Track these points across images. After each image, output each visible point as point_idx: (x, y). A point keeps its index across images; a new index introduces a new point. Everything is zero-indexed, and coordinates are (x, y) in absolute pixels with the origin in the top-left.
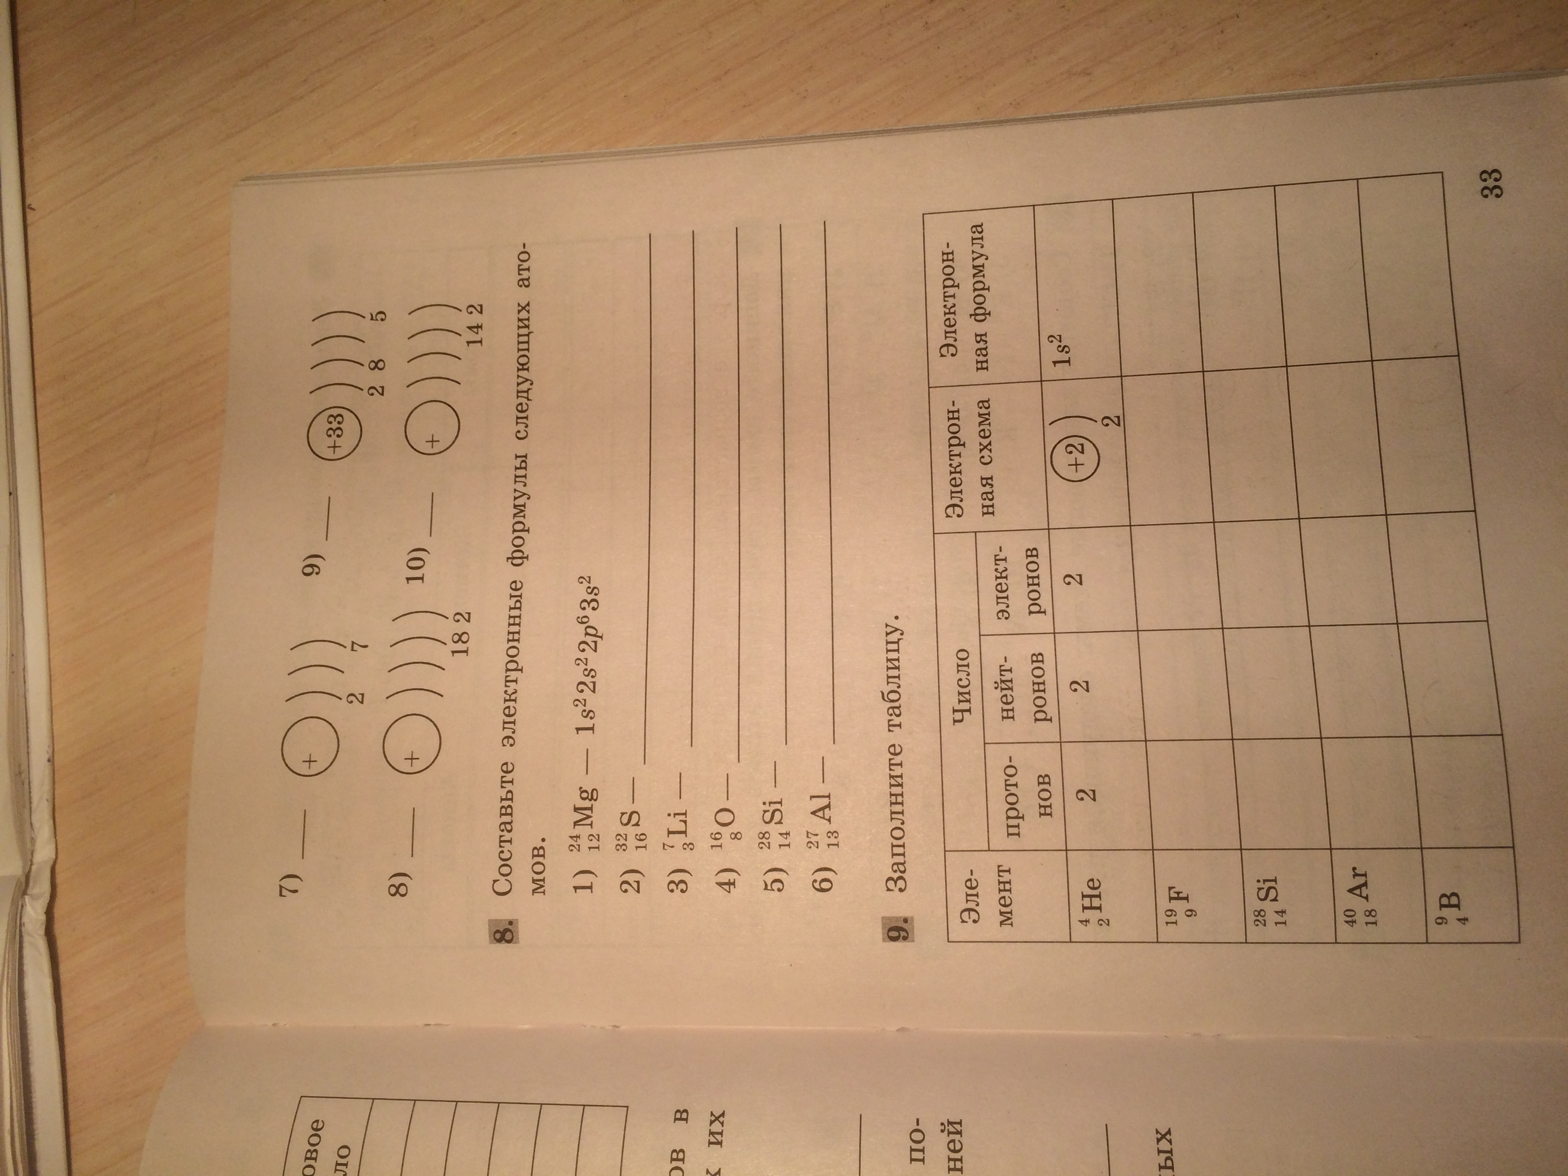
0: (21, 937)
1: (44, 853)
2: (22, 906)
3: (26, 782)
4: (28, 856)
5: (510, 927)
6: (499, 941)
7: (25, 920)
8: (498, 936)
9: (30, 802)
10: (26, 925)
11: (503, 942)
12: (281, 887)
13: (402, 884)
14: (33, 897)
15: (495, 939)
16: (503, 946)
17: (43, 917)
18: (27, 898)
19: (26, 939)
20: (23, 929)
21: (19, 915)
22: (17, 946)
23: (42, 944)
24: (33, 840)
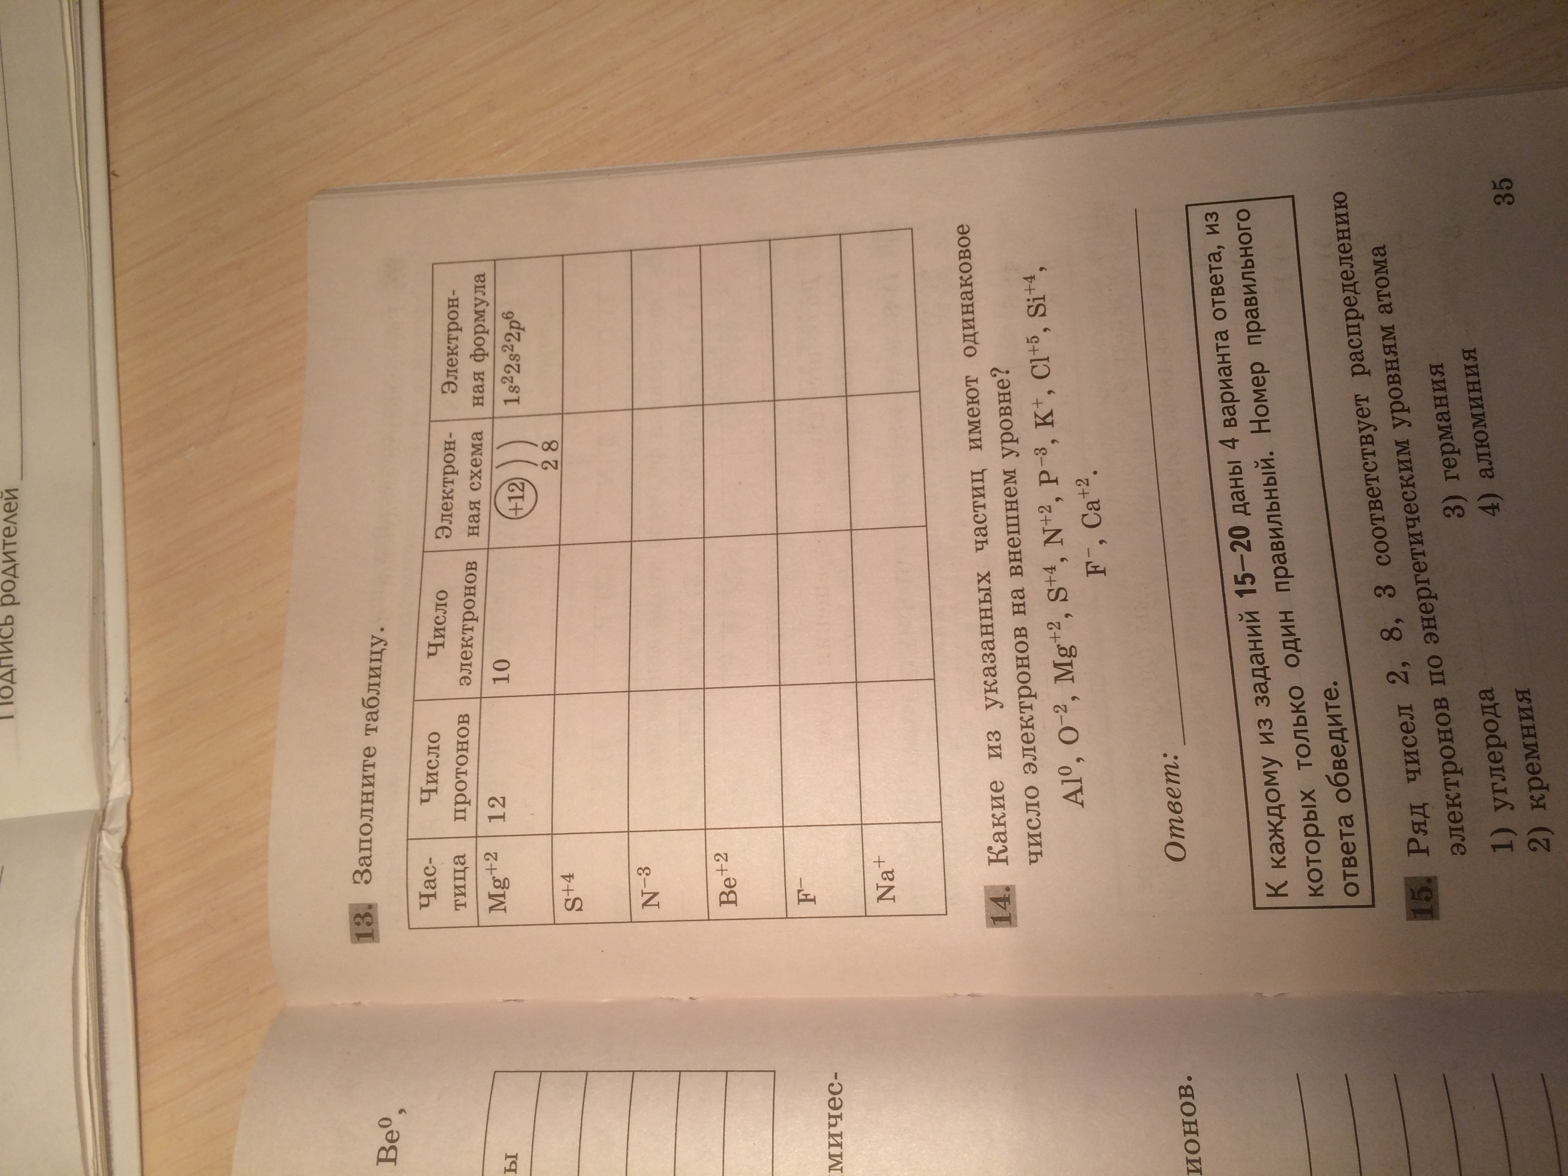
0: (98, 870)
1: (119, 789)
2: (100, 840)
3: (105, 721)
4: (104, 791)
7: (102, 853)
9: (108, 742)
10: (103, 858)
14: (110, 832)
17: (119, 851)
18: (104, 833)
19: (103, 871)
20: (100, 862)
21: (96, 848)
22: (95, 878)
23: (118, 876)
24: (110, 778)
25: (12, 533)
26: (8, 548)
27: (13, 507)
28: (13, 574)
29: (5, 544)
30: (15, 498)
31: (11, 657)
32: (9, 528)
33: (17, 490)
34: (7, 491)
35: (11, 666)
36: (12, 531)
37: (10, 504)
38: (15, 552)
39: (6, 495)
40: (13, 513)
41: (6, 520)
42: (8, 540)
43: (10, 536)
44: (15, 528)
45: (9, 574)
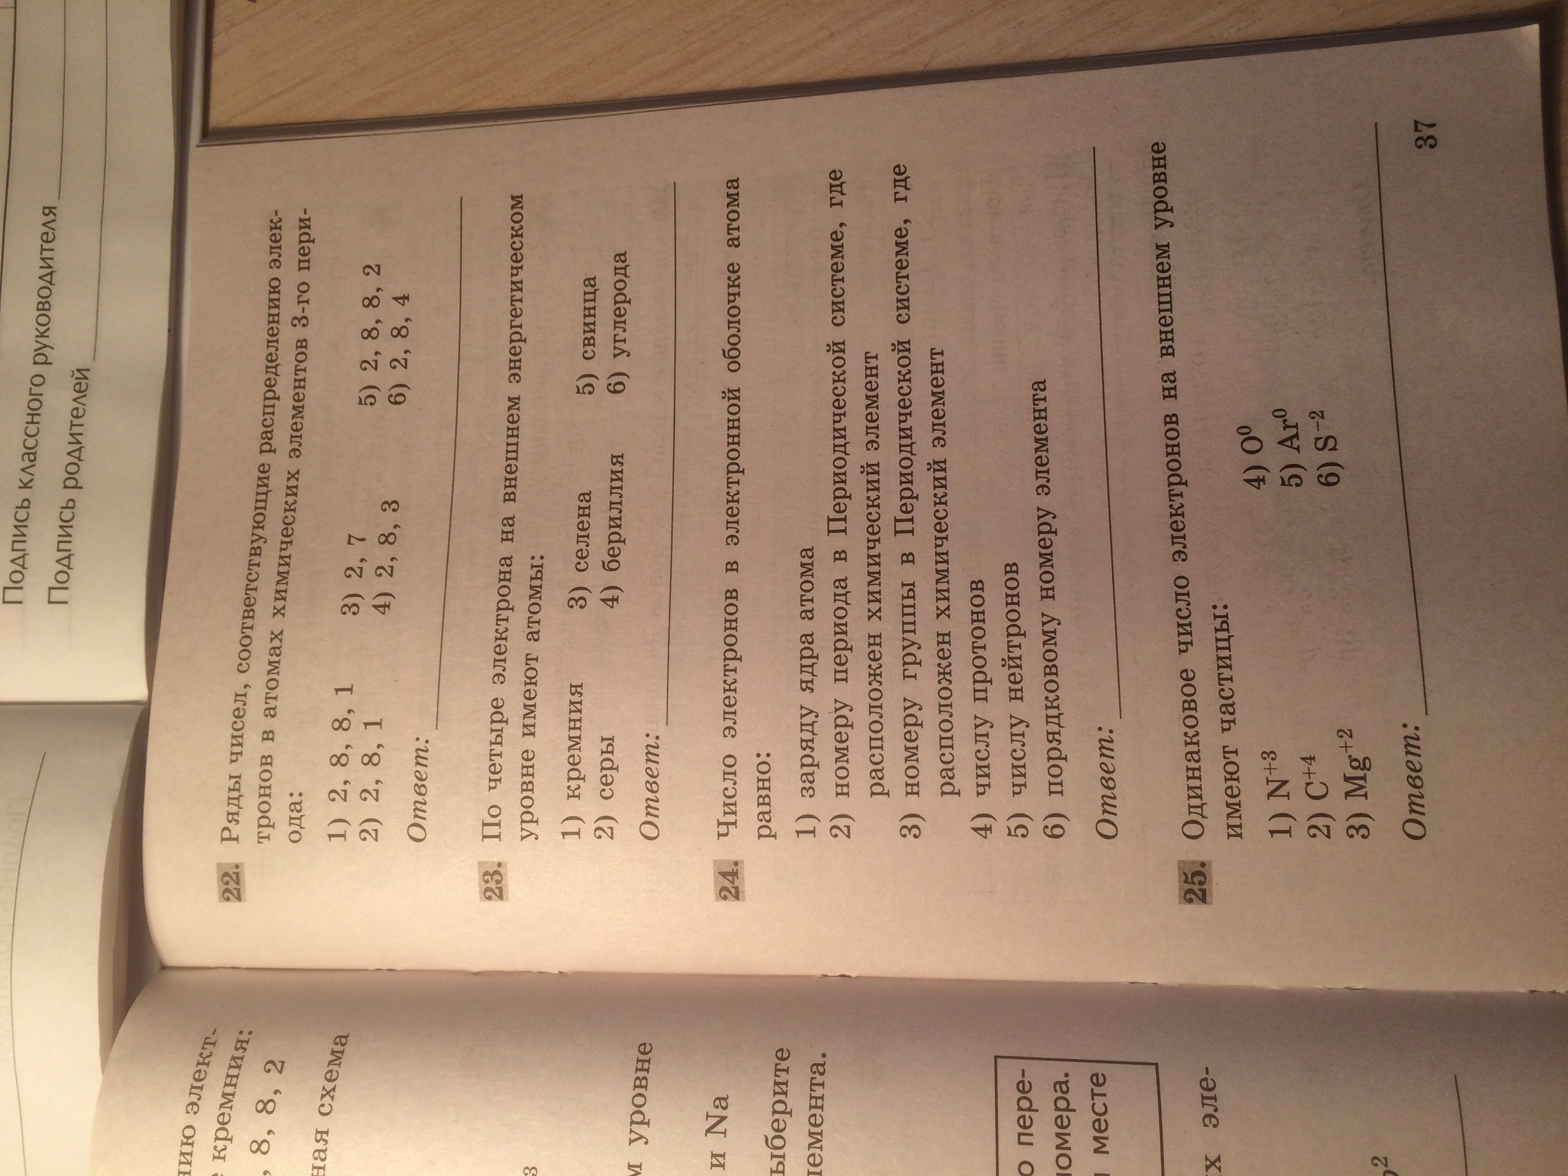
25: (80, 415)
26: (75, 430)
27: (83, 387)
28: (78, 456)
29: (72, 425)
30: (86, 378)
31: (70, 542)
32: (77, 409)
33: (88, 370)
34: (79, 370)
35: (69, 550)
36: (81, 413)
37: (80, 384)
38: (81, 434)
39: (78, 375)
40: (82, 394)
41: (75, 400)
42: (75, 421)
43: (77, 417)
44: (84, 410)
45: (74, 457)
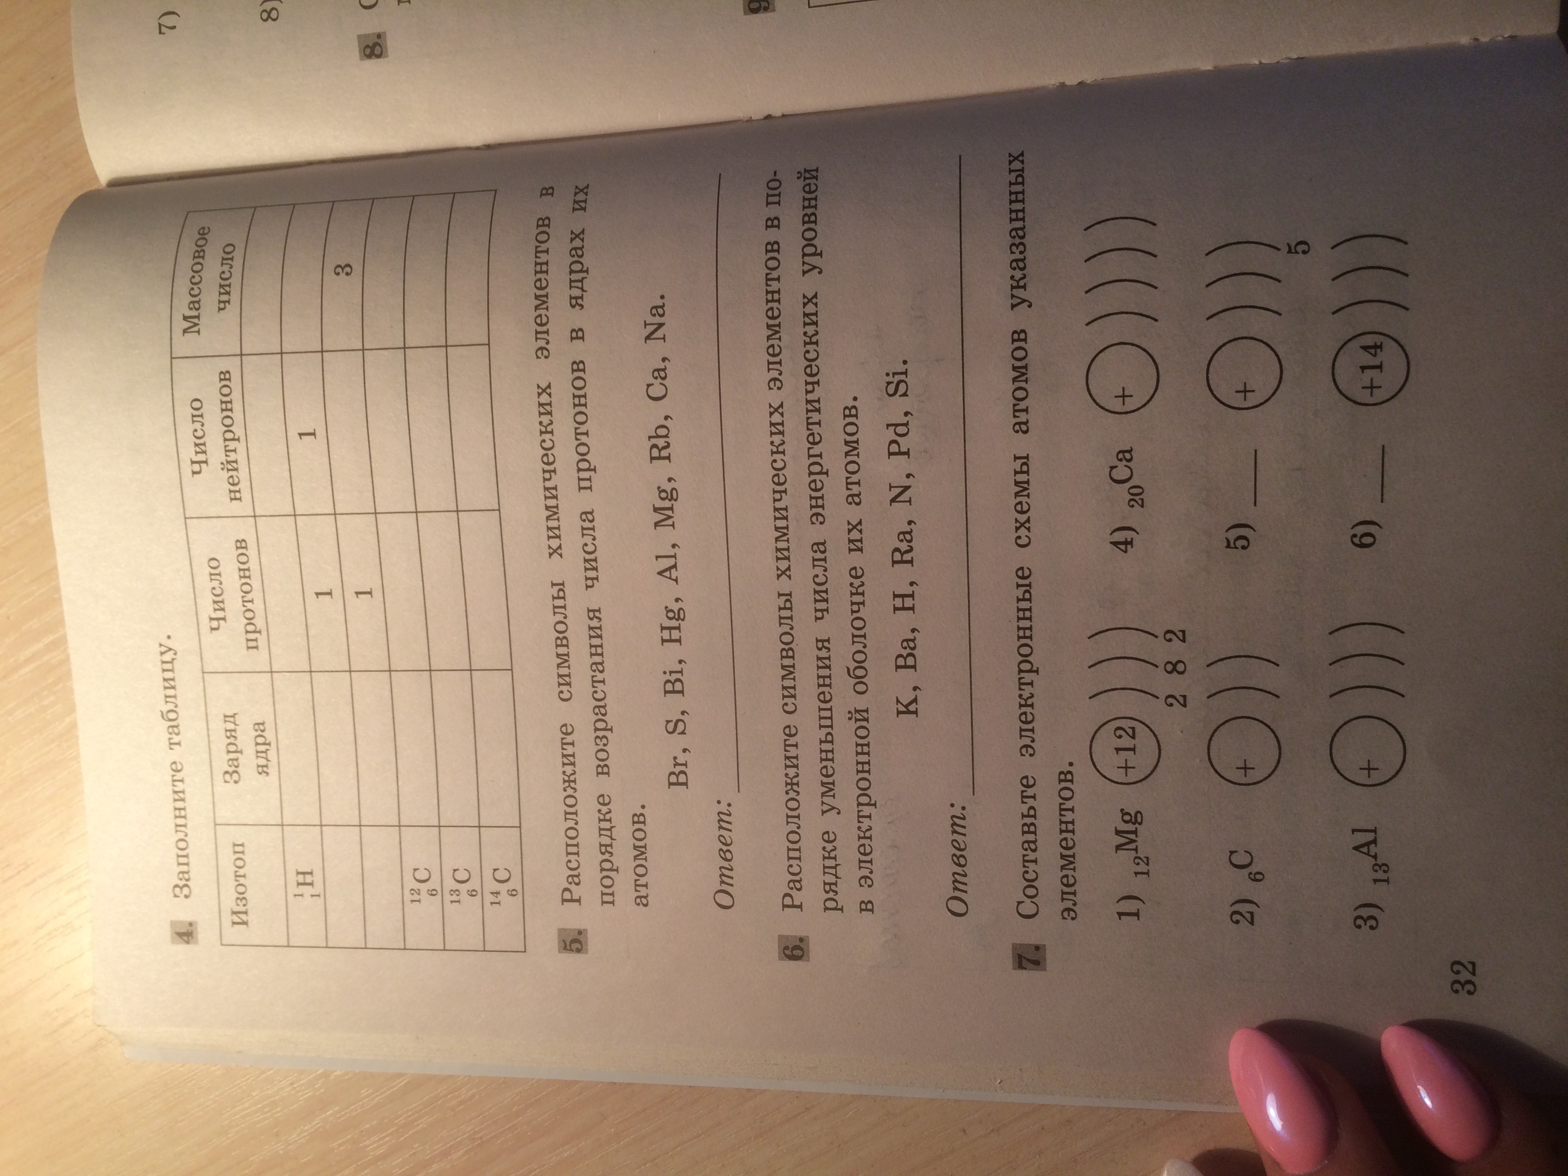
5: (379, 41)
6: (369, 57)
8: (368, 51)
11: (373, 57)
12: (160, 25)
13: (273, 9)
15: (365, 55)
16: (374, 62)
